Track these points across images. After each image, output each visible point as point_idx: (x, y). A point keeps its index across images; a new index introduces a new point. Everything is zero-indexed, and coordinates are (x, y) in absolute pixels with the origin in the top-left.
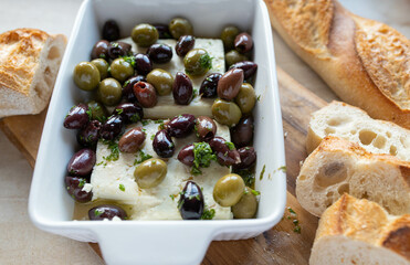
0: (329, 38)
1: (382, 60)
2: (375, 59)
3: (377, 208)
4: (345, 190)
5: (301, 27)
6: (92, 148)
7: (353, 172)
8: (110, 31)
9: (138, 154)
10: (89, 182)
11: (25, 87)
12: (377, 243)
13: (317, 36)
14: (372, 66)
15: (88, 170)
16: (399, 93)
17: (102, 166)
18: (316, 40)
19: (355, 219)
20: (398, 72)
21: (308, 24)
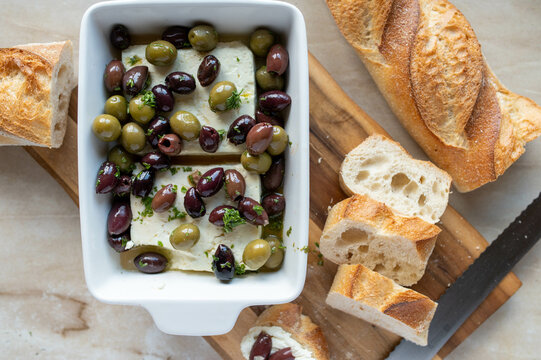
0: (383, 38)
1: (437, 85)
2: (429, 85)
3: (387, 281)
4: (364, 249)
5: (351, 17)
6: (126, 202)
7: (373, 238)
8: (120, 39)
9: (171, 210)
10: (129, 239)
11: (45, 139)
12: (380, 308)
13: (370, 28)
14: (423, 94)
15: (126, 228)
16: (447, 124)
17: (139, 222)
18: (368, 34)
19: (365, 285)
20: (452, 97)
21: (362, 11)
